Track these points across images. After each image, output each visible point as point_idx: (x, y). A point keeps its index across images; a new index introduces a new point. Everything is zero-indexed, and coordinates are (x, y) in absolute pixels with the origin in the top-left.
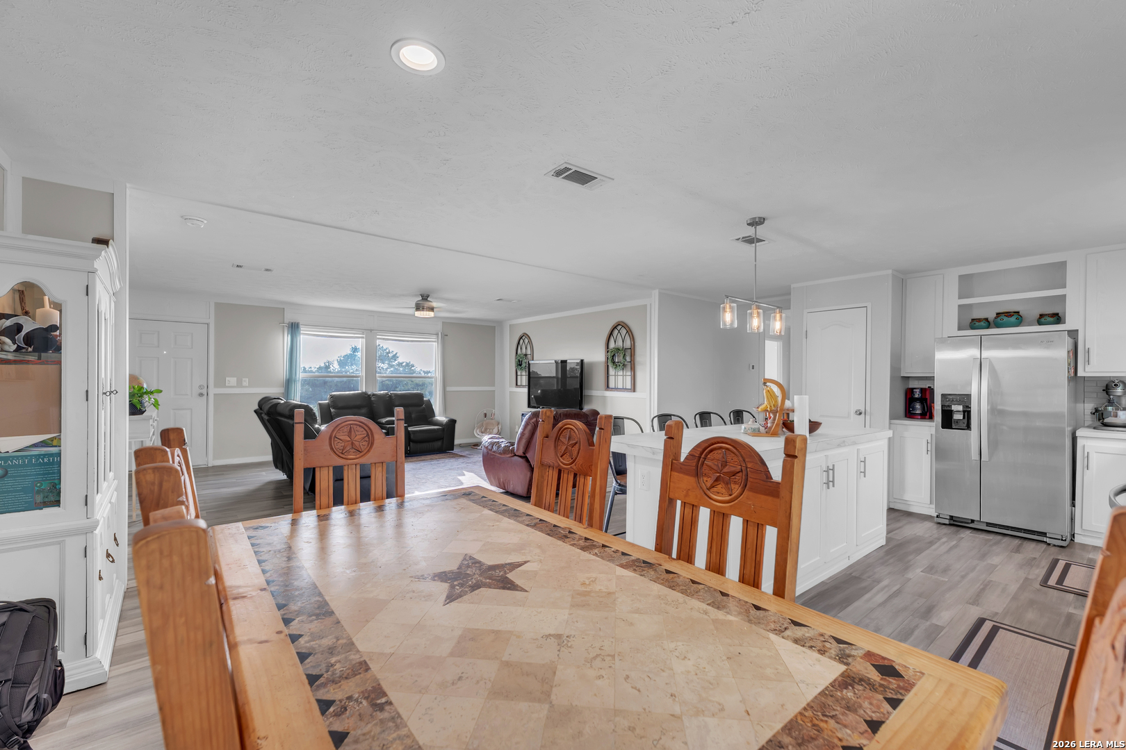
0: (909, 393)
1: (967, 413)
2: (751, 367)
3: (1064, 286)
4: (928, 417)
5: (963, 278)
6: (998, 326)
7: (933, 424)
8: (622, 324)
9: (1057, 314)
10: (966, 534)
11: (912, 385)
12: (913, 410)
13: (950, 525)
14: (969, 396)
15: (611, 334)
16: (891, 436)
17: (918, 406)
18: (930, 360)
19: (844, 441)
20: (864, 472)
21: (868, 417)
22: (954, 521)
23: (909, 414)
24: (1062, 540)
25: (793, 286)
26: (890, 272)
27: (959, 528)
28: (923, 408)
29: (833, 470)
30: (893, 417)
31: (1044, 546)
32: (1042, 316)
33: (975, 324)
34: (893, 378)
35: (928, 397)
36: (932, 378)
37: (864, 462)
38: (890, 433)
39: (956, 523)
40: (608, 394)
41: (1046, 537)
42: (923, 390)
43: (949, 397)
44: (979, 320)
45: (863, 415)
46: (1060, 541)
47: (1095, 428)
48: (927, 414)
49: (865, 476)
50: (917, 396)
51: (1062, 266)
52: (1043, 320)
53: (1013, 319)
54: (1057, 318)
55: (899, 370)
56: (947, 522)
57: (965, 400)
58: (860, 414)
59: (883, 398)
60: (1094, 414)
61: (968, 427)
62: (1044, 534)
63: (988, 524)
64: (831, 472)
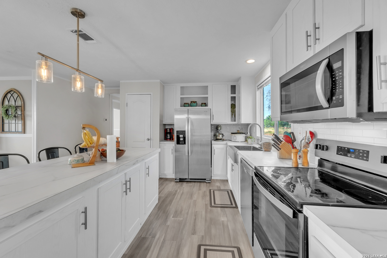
0: (166, 130)
1: (184, 138)
2: (105, 120)
3: (207, 94)
4: (172, 139)
5: (182, 88)
6: (191, 106)
7: (174, 142)
8: (14, 90)
9: (206, 103)
10: (185, 184)
11: (167, 127)
12: (167, 137)
13: (180, 181)
14: (185, 131)
15: (5, 96)
16: (160, 151)
17: (169, 135)
18: (173, 118)
19: (137, 161)
20: (148, 174)
21: (152, 141)
22: (181, 180)
23: (166, 139)
24: (210, 180)
25: (121, 82)
26: (159, 81)
27: (182, 182)
28: (170, 136)
29: (130, 181)
30: (161, 140)
31: (205, 183)
32: (202, 104)
33: (185, 105)
34: (160, 125)
35: (172, 132)
36: (173, 125)
37: (148, 168)
38: (159, 150)
39: (182, 180)
40: (3, 135)
41: (206, 180)
42: (170, 129)
43: (179, 132)
44: (186, 104)
45: (150, 140)
46: (209, 181)
47: (215, 140)
48: (171, 139)
49: (149, 176)
50: (168, 132)
51: (206, 87)
52: (202, 105)
53: (195, 104)
54: (205, 105)
55: (162, 121)
56: (178, 181)
57: (183, 132)
58: (149, 140)
59: (157, 133)
60: (214, 136)
61: (185, 143)
62: (205, 179)
63: (191, 179)
64: (128, 183)
